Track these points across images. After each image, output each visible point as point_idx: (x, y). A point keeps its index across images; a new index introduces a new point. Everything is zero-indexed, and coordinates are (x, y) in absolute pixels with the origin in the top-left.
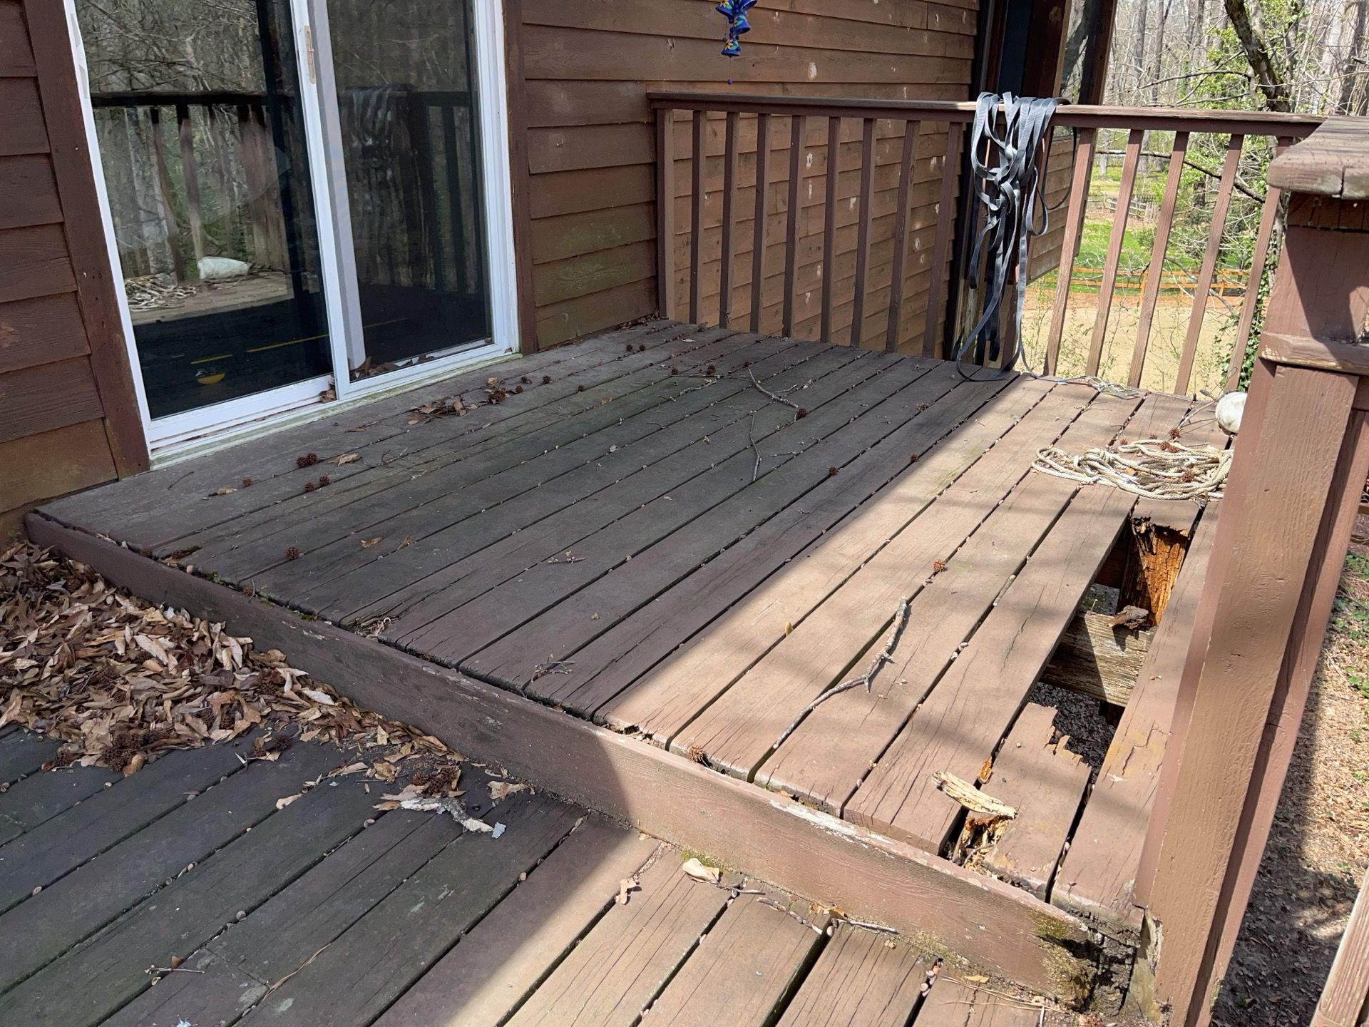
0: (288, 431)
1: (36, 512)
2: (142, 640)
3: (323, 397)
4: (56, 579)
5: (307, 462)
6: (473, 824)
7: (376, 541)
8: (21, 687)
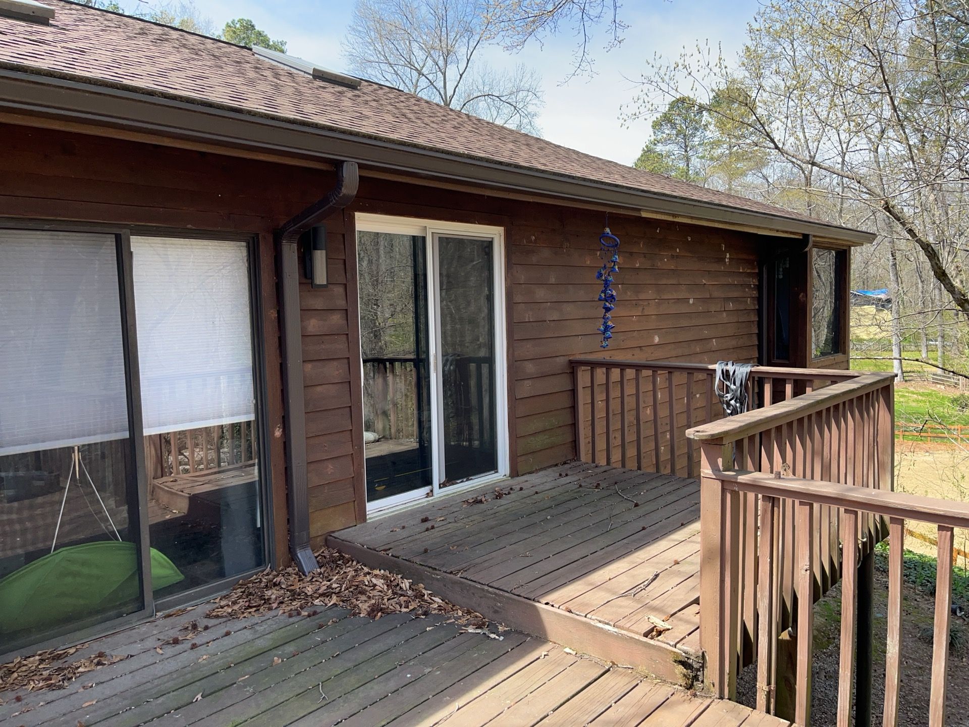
0: (415, 509)
1: (331, 536)
2: (374, 580)
3: (428, 495)
4: (339, 560)
5: (425, 520)
6: (493, 636)
7: (455, 547)
8: (335, 593)
